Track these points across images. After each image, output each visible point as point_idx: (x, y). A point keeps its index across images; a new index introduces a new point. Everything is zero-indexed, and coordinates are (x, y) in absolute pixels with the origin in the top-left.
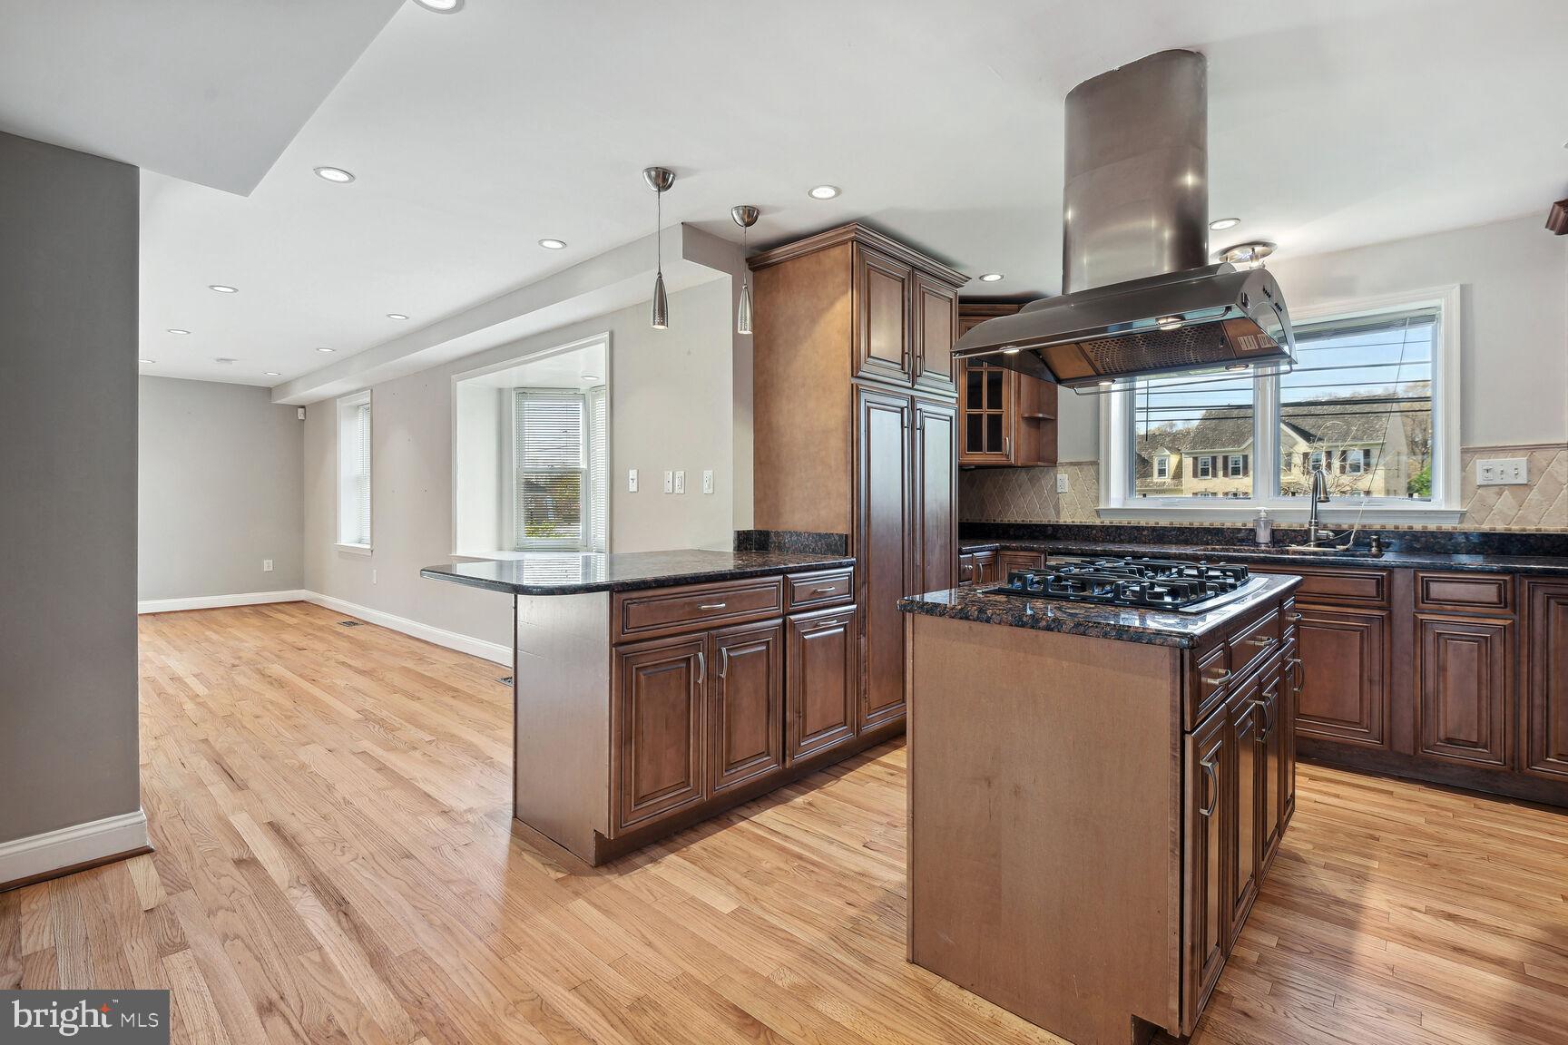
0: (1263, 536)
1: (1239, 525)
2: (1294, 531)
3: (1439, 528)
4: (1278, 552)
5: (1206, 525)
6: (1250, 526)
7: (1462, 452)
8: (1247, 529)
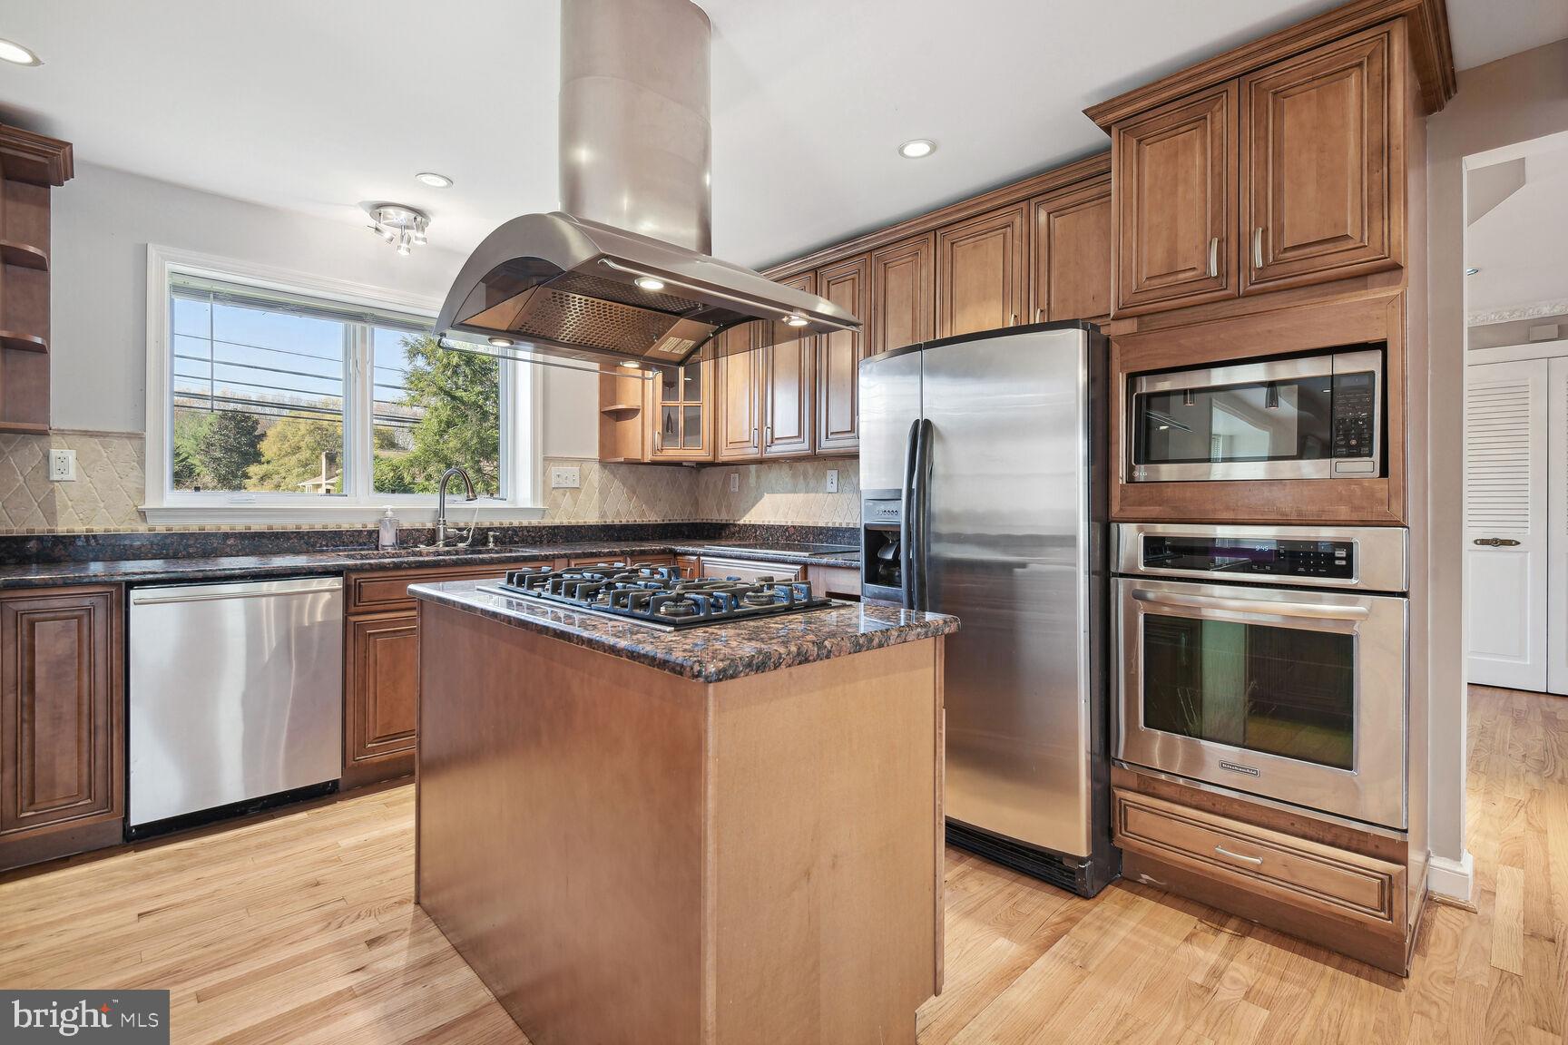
0: (387, 538)
1: (358, 527)
2: (418, 530)
3: (530, 523)
4: (408, 555)
5: (318, 528)
6: (371, 527)
7: (544, 460)
8: (368, 531)
